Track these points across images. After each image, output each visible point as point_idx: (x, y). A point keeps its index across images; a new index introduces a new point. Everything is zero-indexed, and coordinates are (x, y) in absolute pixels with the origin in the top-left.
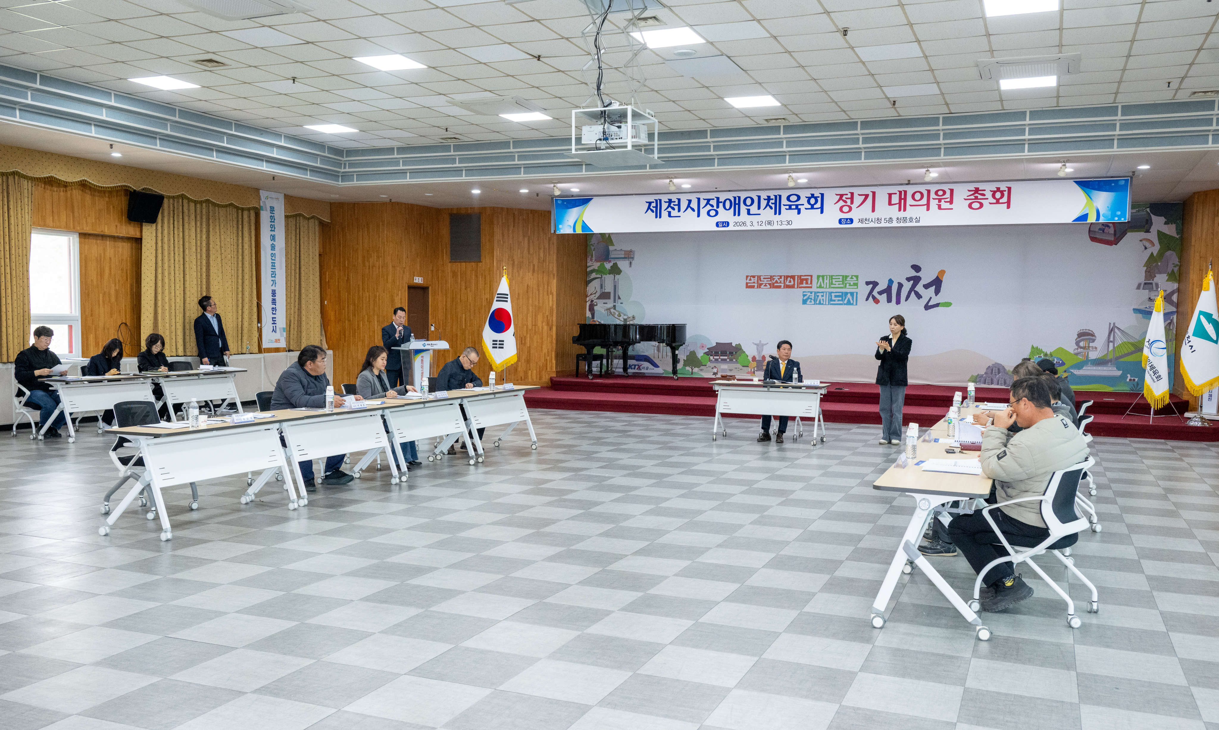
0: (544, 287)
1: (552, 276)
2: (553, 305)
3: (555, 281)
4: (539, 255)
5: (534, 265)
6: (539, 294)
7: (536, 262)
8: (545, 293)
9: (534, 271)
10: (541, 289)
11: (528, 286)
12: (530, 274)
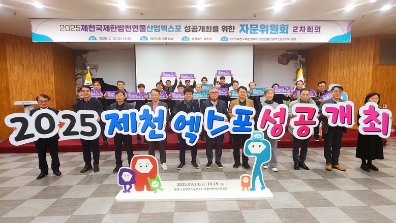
0: (46, 81)
1: (51, 74)
2: (53, 89)
3: (53, 77)
4: (41, 63)
5: (38, 68)
6: (43, 84)
7: (39, 67)
8: (47, 83)
9: (38, 72)
10: (44, 81)
11: (35, 79)
12: (36, 73)
